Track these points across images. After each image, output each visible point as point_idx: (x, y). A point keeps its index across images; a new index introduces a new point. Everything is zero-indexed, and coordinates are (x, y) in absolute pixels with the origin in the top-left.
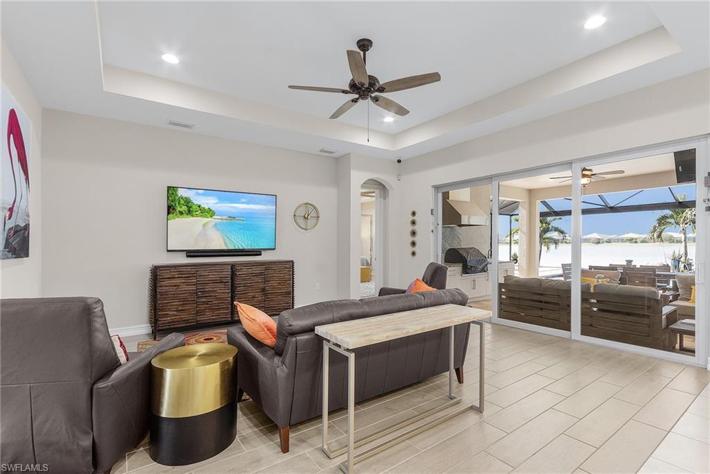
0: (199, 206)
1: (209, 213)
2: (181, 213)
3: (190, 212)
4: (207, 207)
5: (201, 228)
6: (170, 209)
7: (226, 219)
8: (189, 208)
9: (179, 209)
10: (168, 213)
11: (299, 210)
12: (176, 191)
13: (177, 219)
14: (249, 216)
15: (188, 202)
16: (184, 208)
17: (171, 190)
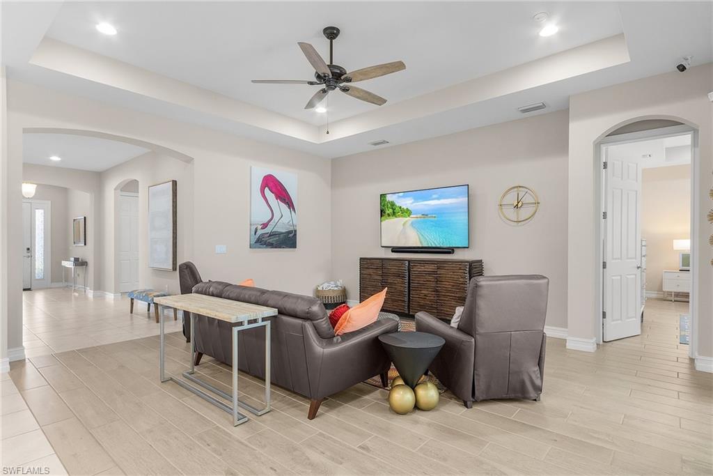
0: (400, 208)
1: (407, 212)
2: (389, 215)
3: (394, 214)
4: (405, 208)
5: (402, 227)
6: (382, 212)
7: (420, 217)
8: (394, 209)
9: (387, 212)
10: (381, 216)
11: (508, 196)
12: (385, 197)
13: (387, 220)
14: (440, 212)
15: (393, 204)
16: (391, 210)
17: (383, 196)
